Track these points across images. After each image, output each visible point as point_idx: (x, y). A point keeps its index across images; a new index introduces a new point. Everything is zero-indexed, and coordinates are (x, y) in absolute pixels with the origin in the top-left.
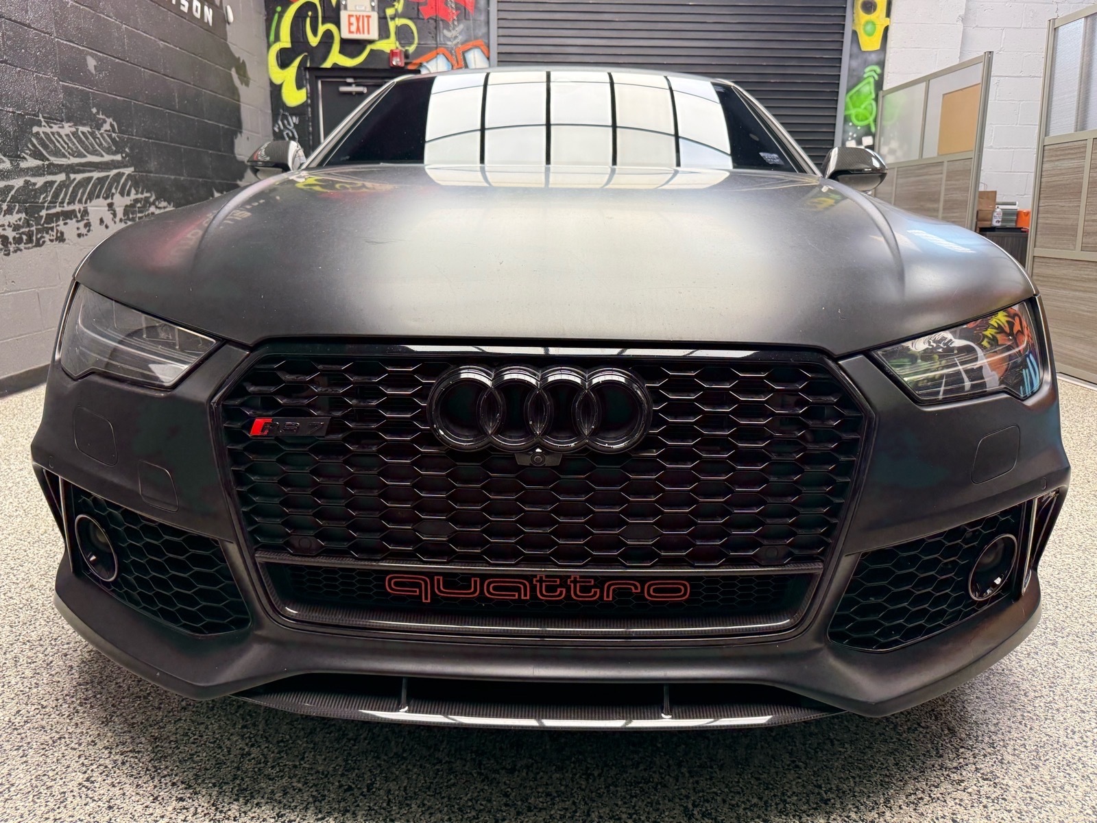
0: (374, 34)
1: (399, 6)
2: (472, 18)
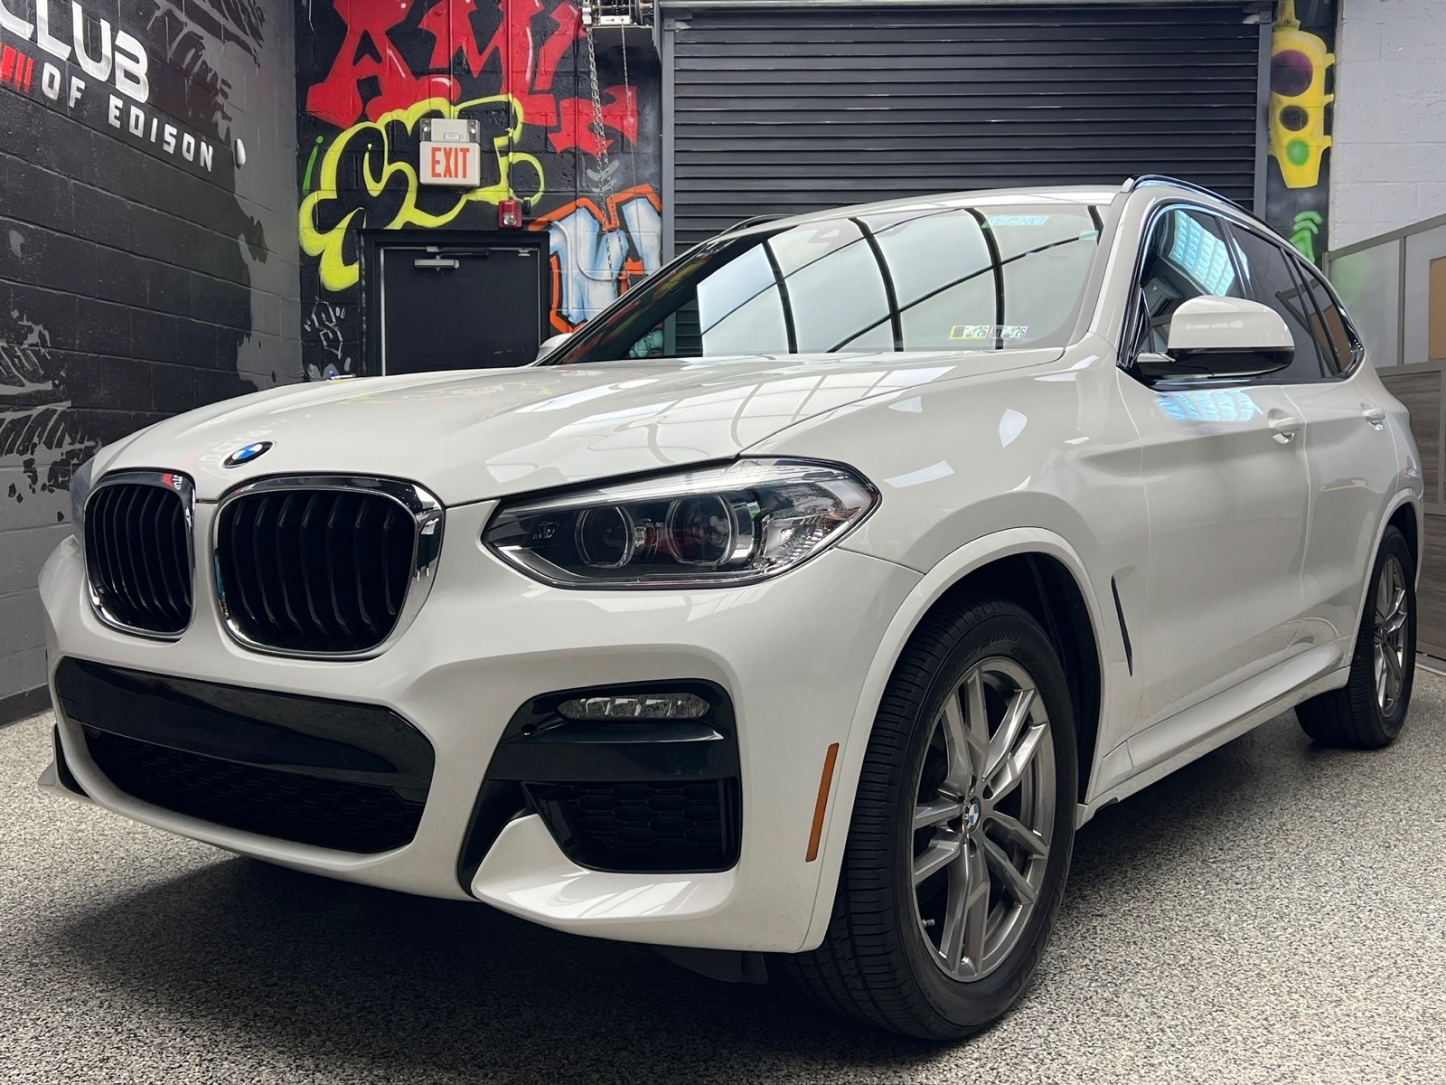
0: (473, 177)
1: (516, 134)
2: (633, 151)
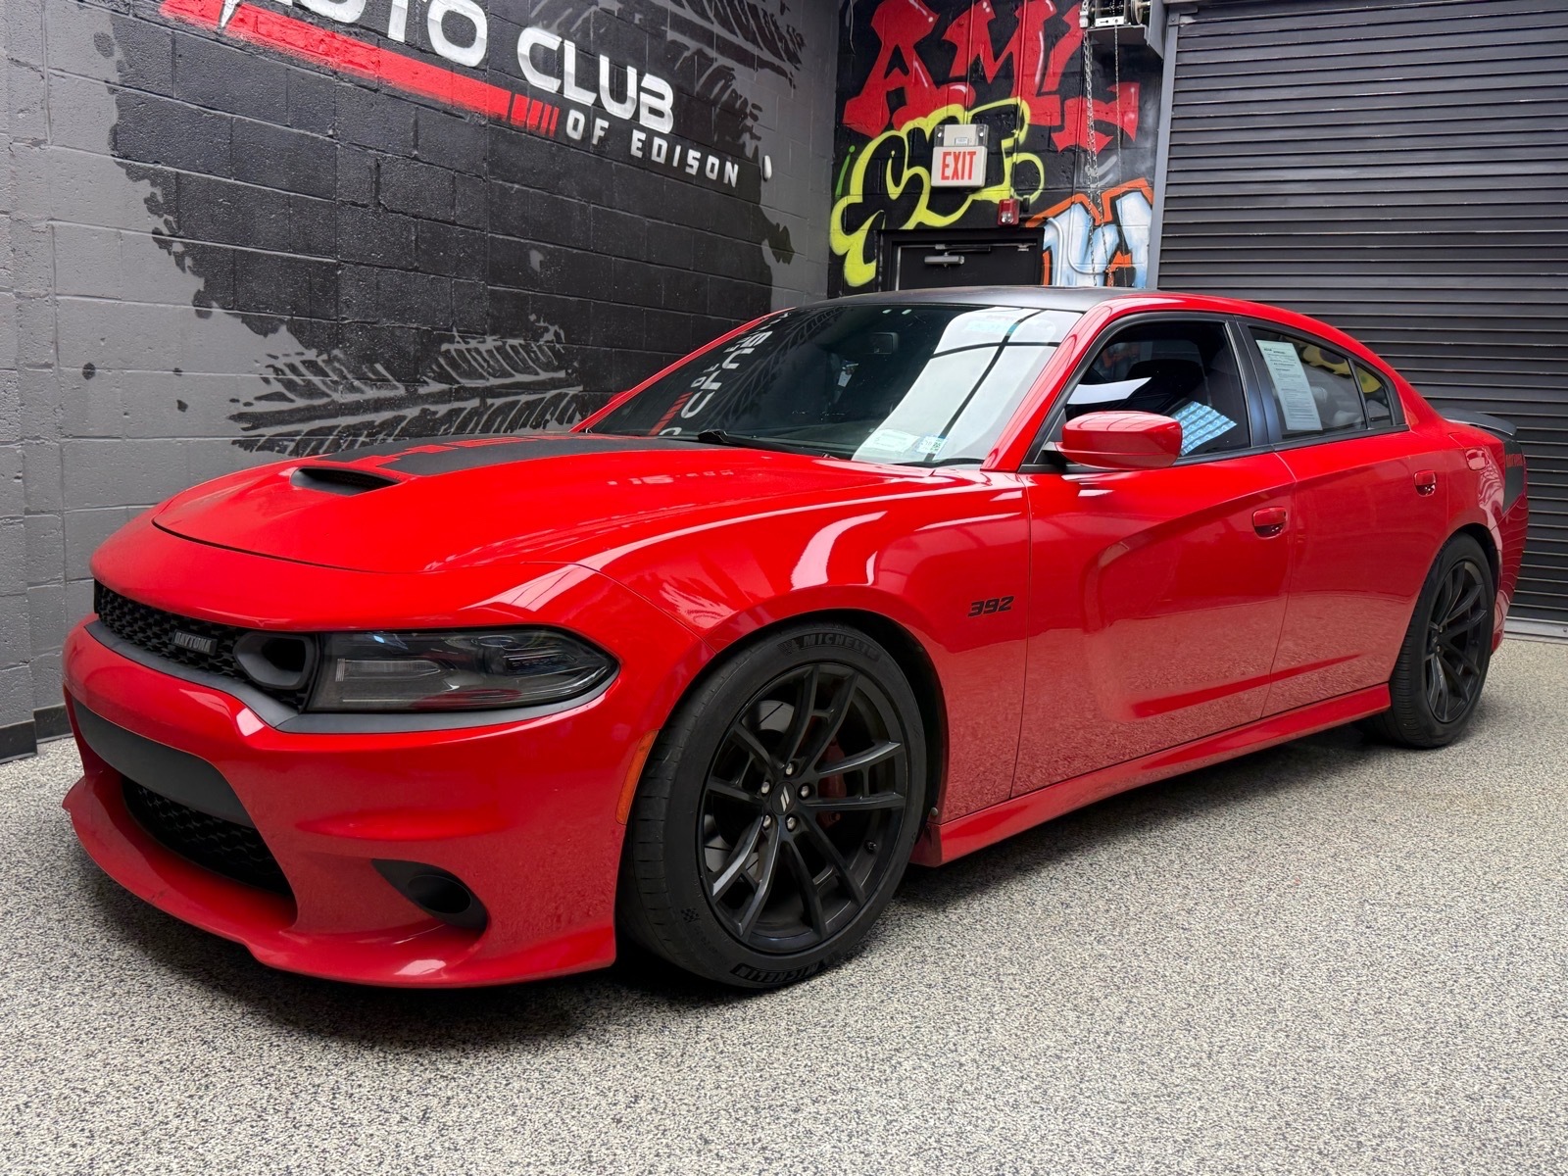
0: (978, 178)
1: (1021, 135)
2: (1132, 146)
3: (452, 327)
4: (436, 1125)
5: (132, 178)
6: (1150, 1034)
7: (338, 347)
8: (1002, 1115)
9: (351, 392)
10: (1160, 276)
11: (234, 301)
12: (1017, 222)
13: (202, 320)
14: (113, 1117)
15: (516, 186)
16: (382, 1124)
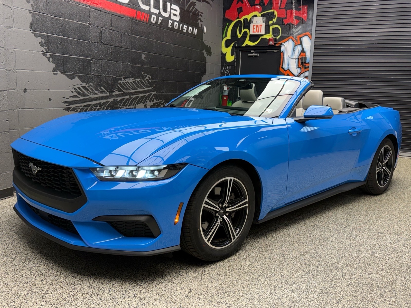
0: (263, 32)
1: (275, 20)
2: (305, 23)
3: (121, 76)
4: (138, 298)
5: (36, 37)
6: (326, 270)
7: (91, 82)
8: (289, 293)
9: (95, 95)
10: (313, 59)
11: (63, 70)
12: (274, 44)
13: (55, 75)
14: (51, 297)
15: (138, 36)
16: (124, 298)
